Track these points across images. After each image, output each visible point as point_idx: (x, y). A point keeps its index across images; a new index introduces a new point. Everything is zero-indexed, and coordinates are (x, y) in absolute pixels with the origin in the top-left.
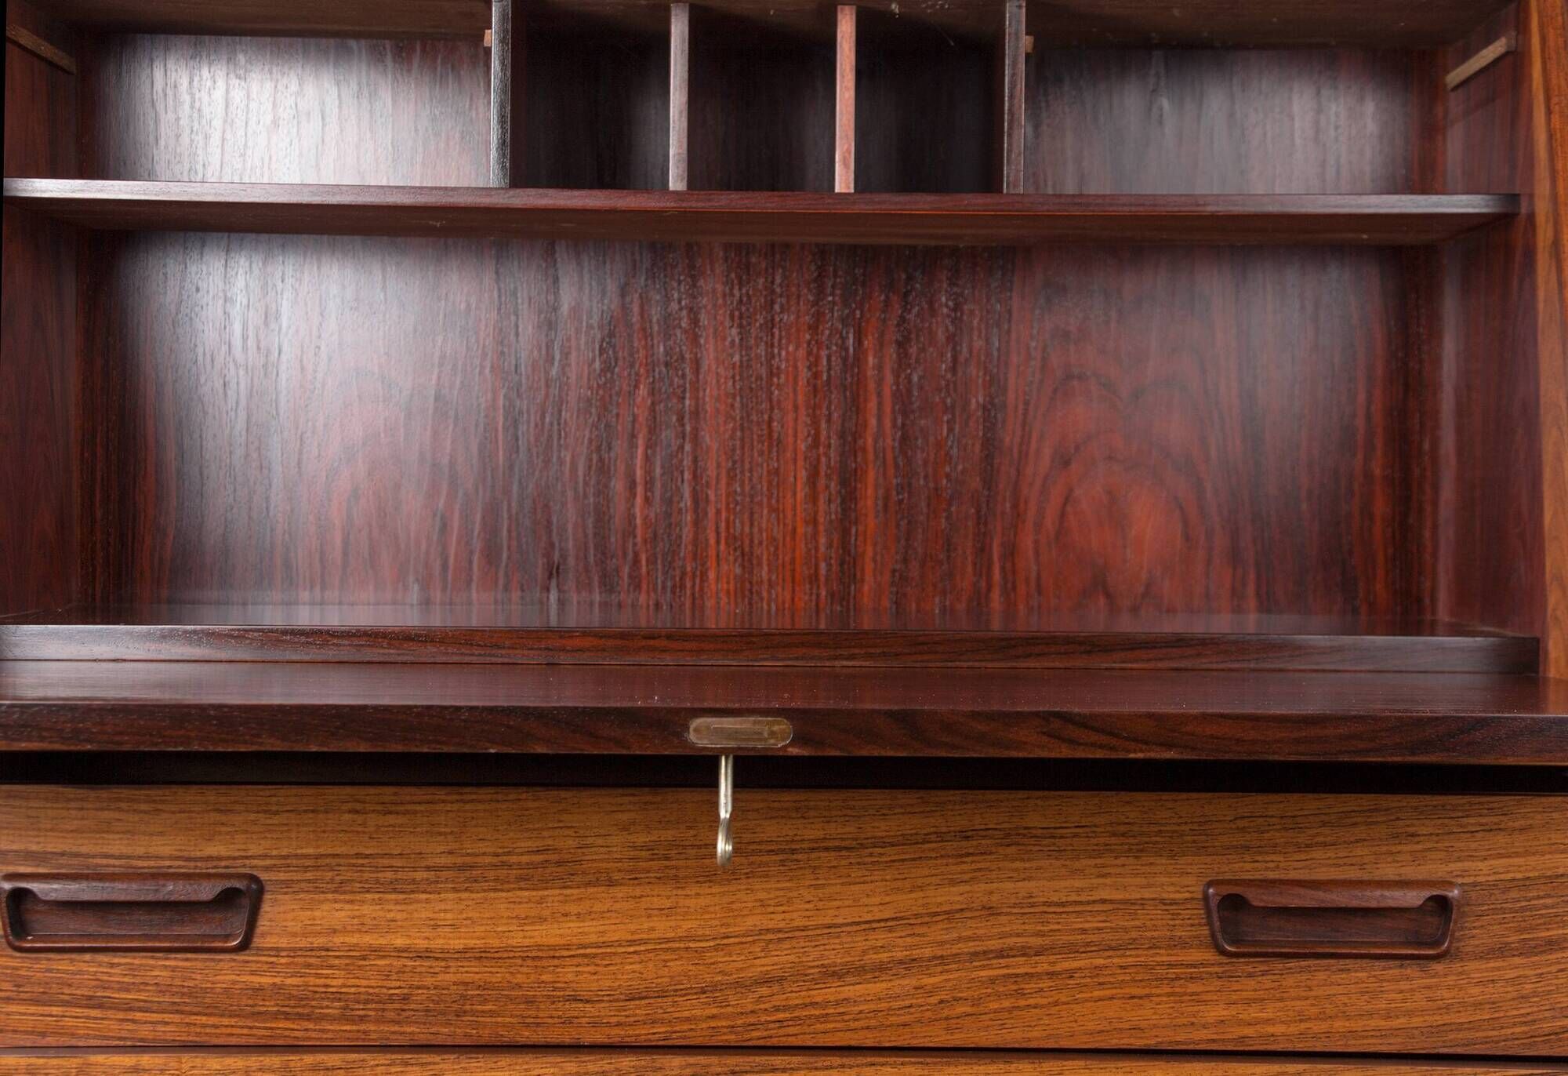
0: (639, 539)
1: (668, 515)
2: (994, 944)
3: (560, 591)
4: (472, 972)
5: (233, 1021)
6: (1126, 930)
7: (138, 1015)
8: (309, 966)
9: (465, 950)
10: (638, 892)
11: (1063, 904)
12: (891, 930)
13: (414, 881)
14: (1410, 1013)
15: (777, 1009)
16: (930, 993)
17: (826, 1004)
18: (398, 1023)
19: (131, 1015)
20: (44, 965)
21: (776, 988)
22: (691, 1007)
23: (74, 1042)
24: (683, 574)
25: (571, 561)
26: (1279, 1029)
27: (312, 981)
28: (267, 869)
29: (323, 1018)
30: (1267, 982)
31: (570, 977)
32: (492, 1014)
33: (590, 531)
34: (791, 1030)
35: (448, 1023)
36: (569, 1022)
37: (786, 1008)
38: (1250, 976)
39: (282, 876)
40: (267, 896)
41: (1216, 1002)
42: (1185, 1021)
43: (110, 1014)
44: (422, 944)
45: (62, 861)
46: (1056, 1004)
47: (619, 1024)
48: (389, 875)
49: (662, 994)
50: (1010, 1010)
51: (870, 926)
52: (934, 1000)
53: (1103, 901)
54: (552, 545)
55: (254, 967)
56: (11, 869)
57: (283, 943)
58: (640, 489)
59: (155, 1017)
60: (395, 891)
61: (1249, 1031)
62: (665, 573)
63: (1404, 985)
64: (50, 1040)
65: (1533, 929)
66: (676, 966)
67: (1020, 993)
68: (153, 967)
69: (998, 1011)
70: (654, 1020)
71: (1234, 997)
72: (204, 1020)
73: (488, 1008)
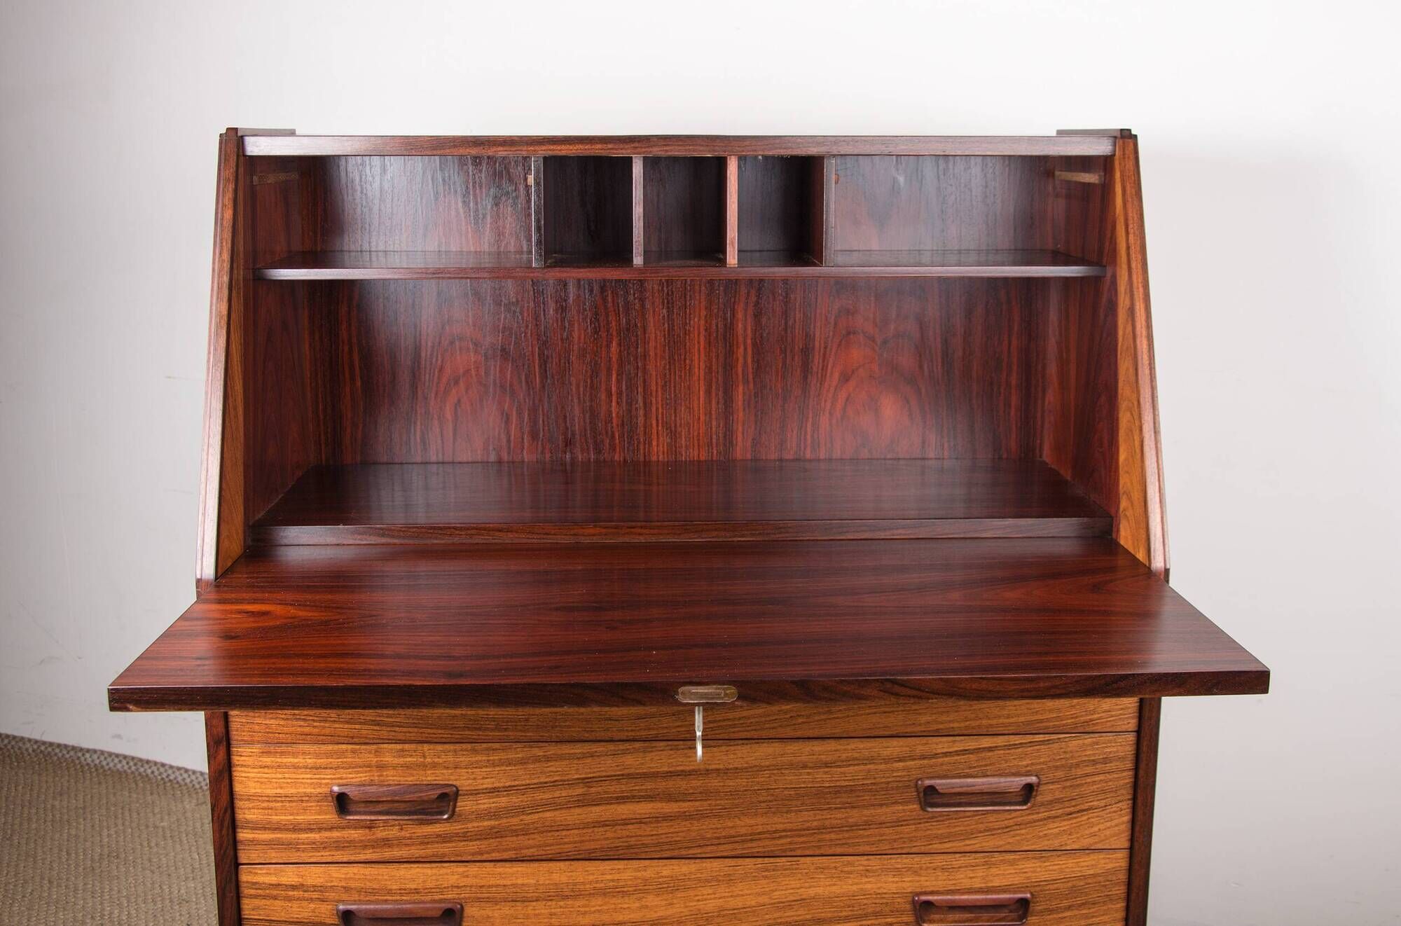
0: (614, 425)
1: (630, 411)
3: (572, 453)
5: (443, 731)
7: (397, 729)
14: (1018, 716)
16: (786, 713)
17: (734, 719)
18: (524, 731)
23: (367, 741)
24: (639, 443)
25: (578, 437)
26: (956, 725)
29: (487, 729)
32: (569, 727)
33: (588, 421)
34: (717, 732)
37: (715, 722)
41: (925, 714)
46: (848, 716)
47: (632, 731)
50: (825, 720)
52: (788, 716)
54: (567, 429)
58: (614, 398)
59: (405, 730)
61: (941, 726)
62: (628, 443)
64: (356, 740)
69: (818, 721)
70: (649, 729)
71: (935, 711)
72: (429, 731)
73: (567, 724)
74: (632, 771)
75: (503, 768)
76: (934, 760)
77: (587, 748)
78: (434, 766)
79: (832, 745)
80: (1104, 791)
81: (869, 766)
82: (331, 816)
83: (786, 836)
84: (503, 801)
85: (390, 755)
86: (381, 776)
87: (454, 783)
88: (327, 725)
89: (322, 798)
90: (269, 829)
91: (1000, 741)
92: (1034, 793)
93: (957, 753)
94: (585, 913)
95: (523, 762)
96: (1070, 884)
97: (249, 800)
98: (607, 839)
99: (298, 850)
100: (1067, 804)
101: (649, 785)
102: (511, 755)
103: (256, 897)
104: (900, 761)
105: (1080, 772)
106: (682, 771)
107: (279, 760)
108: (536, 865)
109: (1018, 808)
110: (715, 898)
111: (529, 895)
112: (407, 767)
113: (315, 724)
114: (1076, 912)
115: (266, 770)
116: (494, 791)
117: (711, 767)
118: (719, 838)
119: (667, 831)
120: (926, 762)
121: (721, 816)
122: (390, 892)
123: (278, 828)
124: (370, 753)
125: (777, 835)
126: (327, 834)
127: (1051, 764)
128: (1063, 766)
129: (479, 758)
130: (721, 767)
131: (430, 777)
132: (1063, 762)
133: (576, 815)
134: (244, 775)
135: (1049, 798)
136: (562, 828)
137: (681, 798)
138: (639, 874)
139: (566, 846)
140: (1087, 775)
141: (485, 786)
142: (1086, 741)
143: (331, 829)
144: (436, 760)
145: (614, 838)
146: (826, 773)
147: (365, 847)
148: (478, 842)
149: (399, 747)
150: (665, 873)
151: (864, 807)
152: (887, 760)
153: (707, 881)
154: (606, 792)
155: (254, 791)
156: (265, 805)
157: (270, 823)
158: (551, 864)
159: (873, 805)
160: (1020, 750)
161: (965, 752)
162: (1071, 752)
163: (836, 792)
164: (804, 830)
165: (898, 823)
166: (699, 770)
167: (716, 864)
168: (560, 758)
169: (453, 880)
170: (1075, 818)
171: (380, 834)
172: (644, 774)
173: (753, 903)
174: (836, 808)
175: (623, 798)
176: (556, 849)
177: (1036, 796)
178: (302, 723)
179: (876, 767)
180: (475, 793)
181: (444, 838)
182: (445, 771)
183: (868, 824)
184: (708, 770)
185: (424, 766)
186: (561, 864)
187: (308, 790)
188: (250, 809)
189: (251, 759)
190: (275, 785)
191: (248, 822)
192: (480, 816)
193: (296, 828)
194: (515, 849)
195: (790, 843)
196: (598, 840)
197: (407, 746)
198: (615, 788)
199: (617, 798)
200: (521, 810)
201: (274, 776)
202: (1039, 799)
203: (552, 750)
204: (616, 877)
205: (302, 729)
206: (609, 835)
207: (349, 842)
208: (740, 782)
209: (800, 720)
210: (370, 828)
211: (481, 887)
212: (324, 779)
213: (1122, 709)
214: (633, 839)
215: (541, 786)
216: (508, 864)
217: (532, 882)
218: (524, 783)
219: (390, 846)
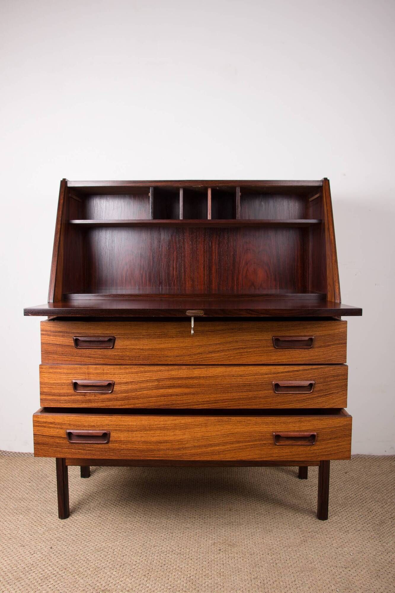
2: (238, 347)
4: (150, 352)
5: (111, 360)
6: (259, 344)
7: (96, 359)
8: (123, 351)
9: (149, 349)
10: (177, 339)
11: (249, 340)
12: (220, 345)
13: (140, 337)
14: (306, 357)
15: (201, 358)
16: (226, 355)
17: (209, 357)
18: (138, 361)
19: (95, 359)
20: (81, 351)
21: (201, 355)
22: (187, 358)
23: (86, 363)
26: (284, 360)
27: (124, 354)
28: (116, 335)
29: (126, 360)
30: (282, 352)
31: (166, 353)
32: (154, 359)
34: (203, 362)
35: (146, 361)
36: (166, 360)
37: (202, 358)
38: (280, 352)
39: (119, 336)
40: (116, 340)
41: (274, 356)
42: (269, 359)
43: (92, 359)
44: (142, 348)
45: (83, 334)
46: (247, 357)
47: (175, 361)
48: (136, 336)
49: (182, 356)
50: (240, 358)
51: (216, 344)
52: (227, 357)
53: (255, 340)
55: (114, 351)
56: (75, 335)
57: (119, 347)
59: (99, 359)
60: (137, 339)
61: (280, 361)
63: (305, 353)
65: (325, 343)
66: (184, 351)
67: (242, 355)
68: (98, 351)
69: (238, 358)
70: (180, 360)
71: (277, 355)
72: (107, 360)
73: (153, 358)
74: (174, 377)
75: (130, 375)
76: (278, 375)
77: (159, 367)
78: (107, 374)
79: (242, 368)
80: (337, 387)
81: (255, 376)
82: (72, 391)
83: (227, 402)
84: (130, 387)
85: (92, 369)
86: (89, 377)
87: (113, 380)
88: (73, 357)
89: (68, 385)
90: (51, 395)
91: (301, 367)
92: (313, 387)
93: (286, 372)
95: (137, 373)
97: (45, 384)
98: (165, 401)
99: (60, 403)
100: (324, 391)
101: (180, 382)
102: (133, 370)
103: (38, 426)
104: (266, 375)
105: (329, 380)
106: (191, 377)
107: (55, 370)
109: (307, 392)
111: (134, 429)
112: (97, 374)
113: (69, 357)
114: (333, 441)
115: (51, 374)
116: (127, 383)
117: (201, 376)
118: (204, 402)
119: (186, 399)
120: (275, 375)
121: (205, 394)
123: (54, 395)
124: (85, 369)
125: (224, 401)
126: (70, 397)
127: (319, 377)
128: (323, 377)
129: (122, 371)
130: (205, 376)
131: (105, 377)
132: (323, 376)
133: (155, 392)
134: (44, 375)
135: (318, 389)
136: (150, 397)
137: (191, 387)
139: (151, 404)
140: (331, 381)
141: (124, 381)
142: (331, 369)
143: (71, 395)
144: (107, 371)
145: (168, 401)
146: (241, 378)
147: (83, 402)
148: (121, 402)
150: (182, 422)
151: (255, 391)
152: (262, 374)
154: (165, 385)
155: (46, 381)
156: (50, 386)
157: (51, 393)
159: (257, 391)
160: (308, 371)
161: (289, 372)
162: (326, 372)
163: (245, 386)
164: (233, 399)
165: (266, 397)
166: (197, 377)
168: (149, 371)
170: (327, 396)
171: (88, 397)
172: (178, 378)
174: (244, 392)
175: (171, 386)
177: (314, 388)
178: (65, 357)
179: (258, 377)
180: (120, 384)
181: (110, 400)
182: (110, 376)
183: (255, 398)
184: (200, 377)
185: (103, 374)
187: (64, 381)
188: (45, 387)
189: (46, 369)
190: (53, 379)
191: (44, 392)
192: (122, 392)
193: (60, 395)
194: (133, 404)
195: (229, 404)
196: (162, 402)
197: (98, 366)
198: (168, 383)
199: (169, 386)
200: (136, 390)
201: (53, 376)
202: (315, 389)
203: (147, 368)
205: (64, 359)
206: (166, 400)
207: (78, 400)
208: (211, 382)
209: (232, 358)
210: (85, 395)
212: (70, 377)
213: (341, 355)
214: (174, 402)
215: (143, 382)
218: (137, 380)
219: (91, 402)
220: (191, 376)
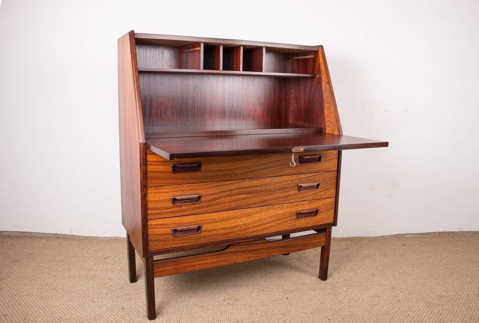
2: (279, 164)
4: (225, 172)
7: (188, 180)
8: (207, 173)
9: (224, 170)
10: (243, 161)
11: (286, 160)
12: (269, 164)
14: (317, 168)
15: (257, 174)
18: (217, 179)
20: (177, 175)
23: (181, 184)
26: (305, 171)
27: (207, 175)
28: (202, 161)
29: (209, 179)
30: (304, 166)
31: (236, 172)
32: (227, 177)
34: (259, 176)
35: (222, 178)
39: (204, 162)
40: (202, 165)
41: (300, 169)
42: (297, 171)
43: (185, 180)
44: (220, 169)
45: (179, 162)
46: (285, 170)
47: (241, 177)
49: (245, 173)
50: (281, 172)
51: (267, 163)
52: (273, 171)
55: (201, 173)
56: (173, 163)
57: (204, 170)
59: (190, 180)
60: (217, 163)
61: (302, 172)
63: (316, 165)
64: (178, 184)
65: (327, 159)
67: (281, 170)
68: (189, 174)
69: (279, 172)
70: (245, 176)
71: (302, 168)
72: (196, 180)
74: (241, 187)
75: (212, 189)
76: (301, 180)
77: (231, 182)
79: (281, 177)
80: (331, 184)
81: (289, 182)
82: (171, 205)
83: (272, 200)
84: (212, 197)
85: (186, 187)
86: (184, 193)
87: (201, 193)
88: (171, 180)
89: (168, 200)
90: (155, 209)
91: (313, 174)
93: (305, 178)
94: (230, 224)
95: (216, 187)
96: (325, 206)
97: (151, 202)
99: (162, 214)
100: (324, 188)
101: (244, 190)
102: (214, 185)
103: (151, 228)
104: (295, 180)
107: (159, 191)
108: (219, 213)
109: (316, 189)
110: (257, 217)
111: (217, 221)
112: (190, 190)
113: (168, 180)
114: (326, 212)
115: (155, 194)
116: (210, 195)
117: (257, 185)
118: (258, 202)
119: (248, 201)
120: (299, 180)
121: (259, 197)
122: (184, 223)
123: (158, 209)
124: (181, 187)
125: (270, 200)
126: (170, 210)
127: (322, 179)
128: (324, 179)
129: (207, 186)
130: (259, 184)
131: (196, 192)
133: (228, 199)
134: (150, 195)
135: (322, 186)
136: (225, 202)
137: (251, 193)
138: (241, 213)
139: (226, 207)
140: (328, 181)
141: (208, 194)
142: (328, 174)
143: (171, 208)
144: (197, 188)
145: (236, 204)
146: (280, 184)
147: (179, 212)
148: (206, 208)
149: (188, 185)
151: (287, 192)
152: (292, 180)
153: (256, 213)
154: (235, 193)
155: (152, 200)
156: (155, 203)
158: (222, 212)
159: (289, 191)
160: (317, 176)
161: (307, 177)
162: (325, 176)
163: (282, 189)
164: (276, 198)
165: (294, 195)
166: (255, 186)
167: (258, 208)
168: (225, 185)
169: (200, 219)
170: (326, 191)
171: (183, 208)
172: (243, 187)
173: (265, 217)
174: (282, 193)
175: (238, 194)
176: (223, 208)
177: (319, 186)
180: (206, 196)
181: (198, 208)
182: (199, 191)
183: (288, 196)
185: (194, 190)
186: (224, 212)
187: (166, 198)
188: (151, 204)
189: (152, 191)
190: (157, 197)
191: (150, 208)
192: (206, 202)
193: (162, 209)
194: (214, 209)
195: (273, 202)
196: (233, 205)
197: (190, 185)
198: (237, 191)
199: (237, 194)
200: (216, 199)
201: (157, 195)
203: (223, 183)
204: (236, 214)
205: (164, 182)
207: (175, 211)
208: (263, 188)
209: (276, 172)
210: (180, 207)
211: (206, 220)
212: (169, 195)
213: (335, 166)
214: (240, 204)
215: (221, 192)
216: (212, 213)
217: (218, 217)
218: (216, 192)
219: (185, 211)
220: (251, 185)
